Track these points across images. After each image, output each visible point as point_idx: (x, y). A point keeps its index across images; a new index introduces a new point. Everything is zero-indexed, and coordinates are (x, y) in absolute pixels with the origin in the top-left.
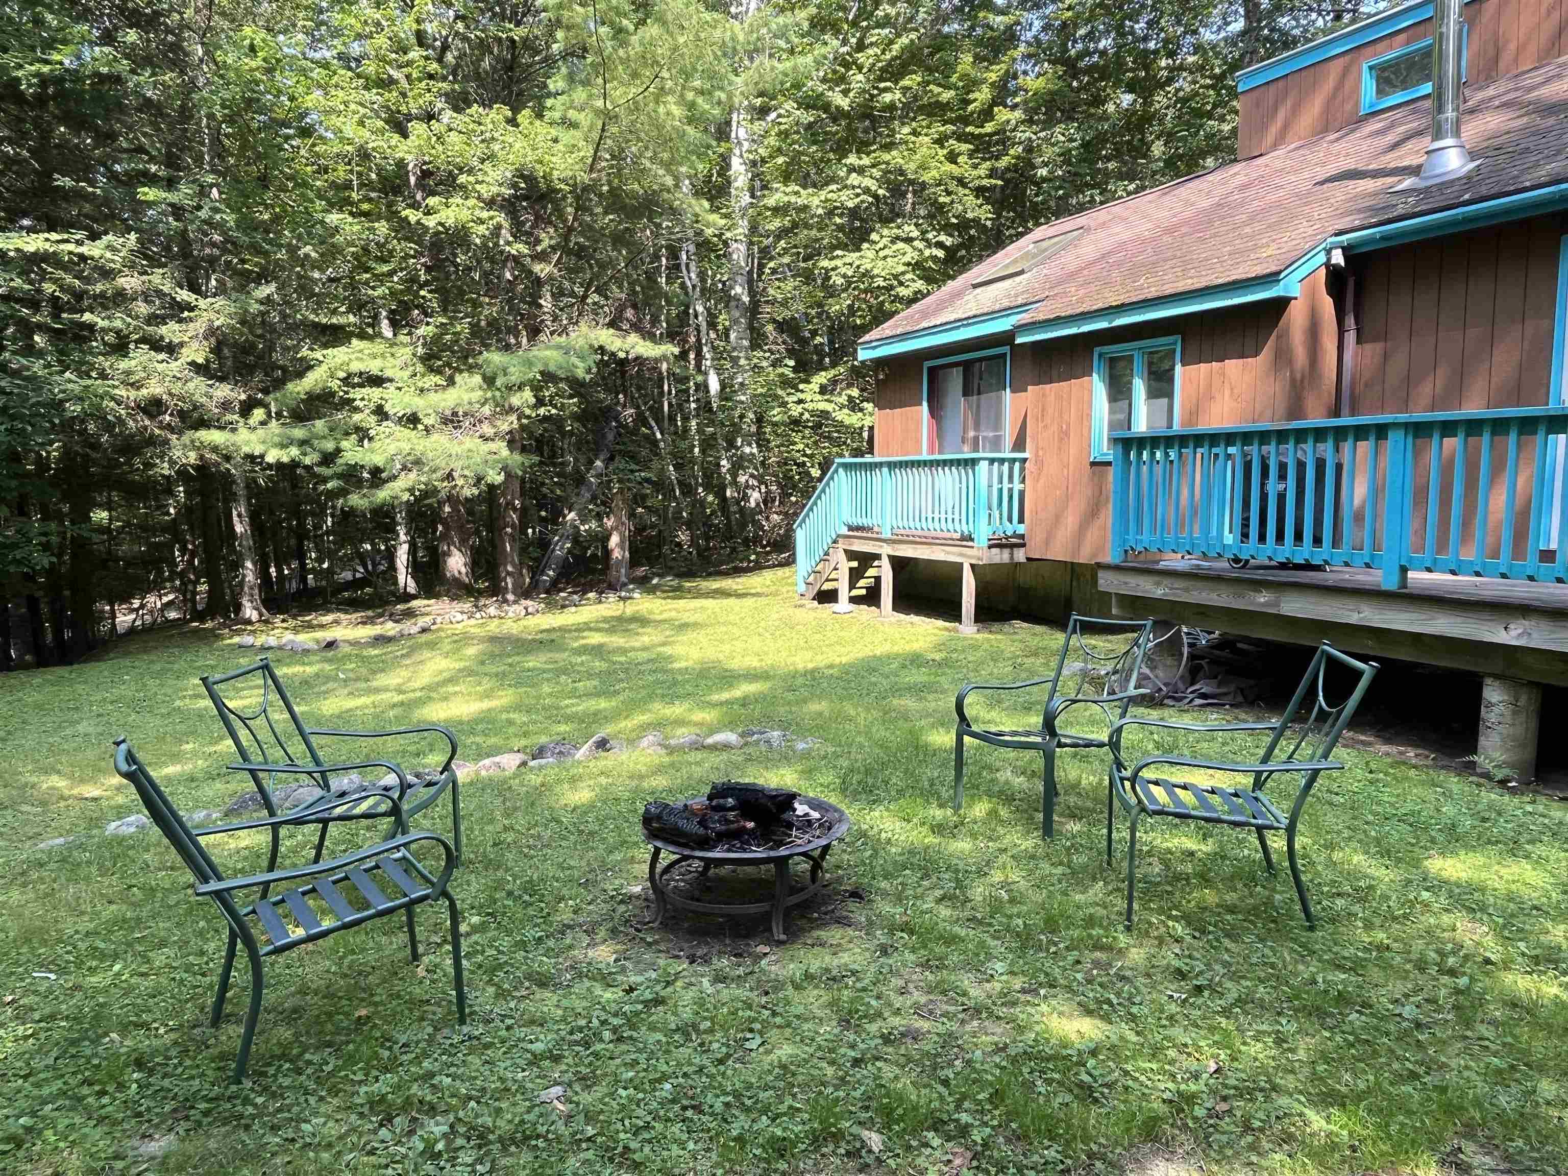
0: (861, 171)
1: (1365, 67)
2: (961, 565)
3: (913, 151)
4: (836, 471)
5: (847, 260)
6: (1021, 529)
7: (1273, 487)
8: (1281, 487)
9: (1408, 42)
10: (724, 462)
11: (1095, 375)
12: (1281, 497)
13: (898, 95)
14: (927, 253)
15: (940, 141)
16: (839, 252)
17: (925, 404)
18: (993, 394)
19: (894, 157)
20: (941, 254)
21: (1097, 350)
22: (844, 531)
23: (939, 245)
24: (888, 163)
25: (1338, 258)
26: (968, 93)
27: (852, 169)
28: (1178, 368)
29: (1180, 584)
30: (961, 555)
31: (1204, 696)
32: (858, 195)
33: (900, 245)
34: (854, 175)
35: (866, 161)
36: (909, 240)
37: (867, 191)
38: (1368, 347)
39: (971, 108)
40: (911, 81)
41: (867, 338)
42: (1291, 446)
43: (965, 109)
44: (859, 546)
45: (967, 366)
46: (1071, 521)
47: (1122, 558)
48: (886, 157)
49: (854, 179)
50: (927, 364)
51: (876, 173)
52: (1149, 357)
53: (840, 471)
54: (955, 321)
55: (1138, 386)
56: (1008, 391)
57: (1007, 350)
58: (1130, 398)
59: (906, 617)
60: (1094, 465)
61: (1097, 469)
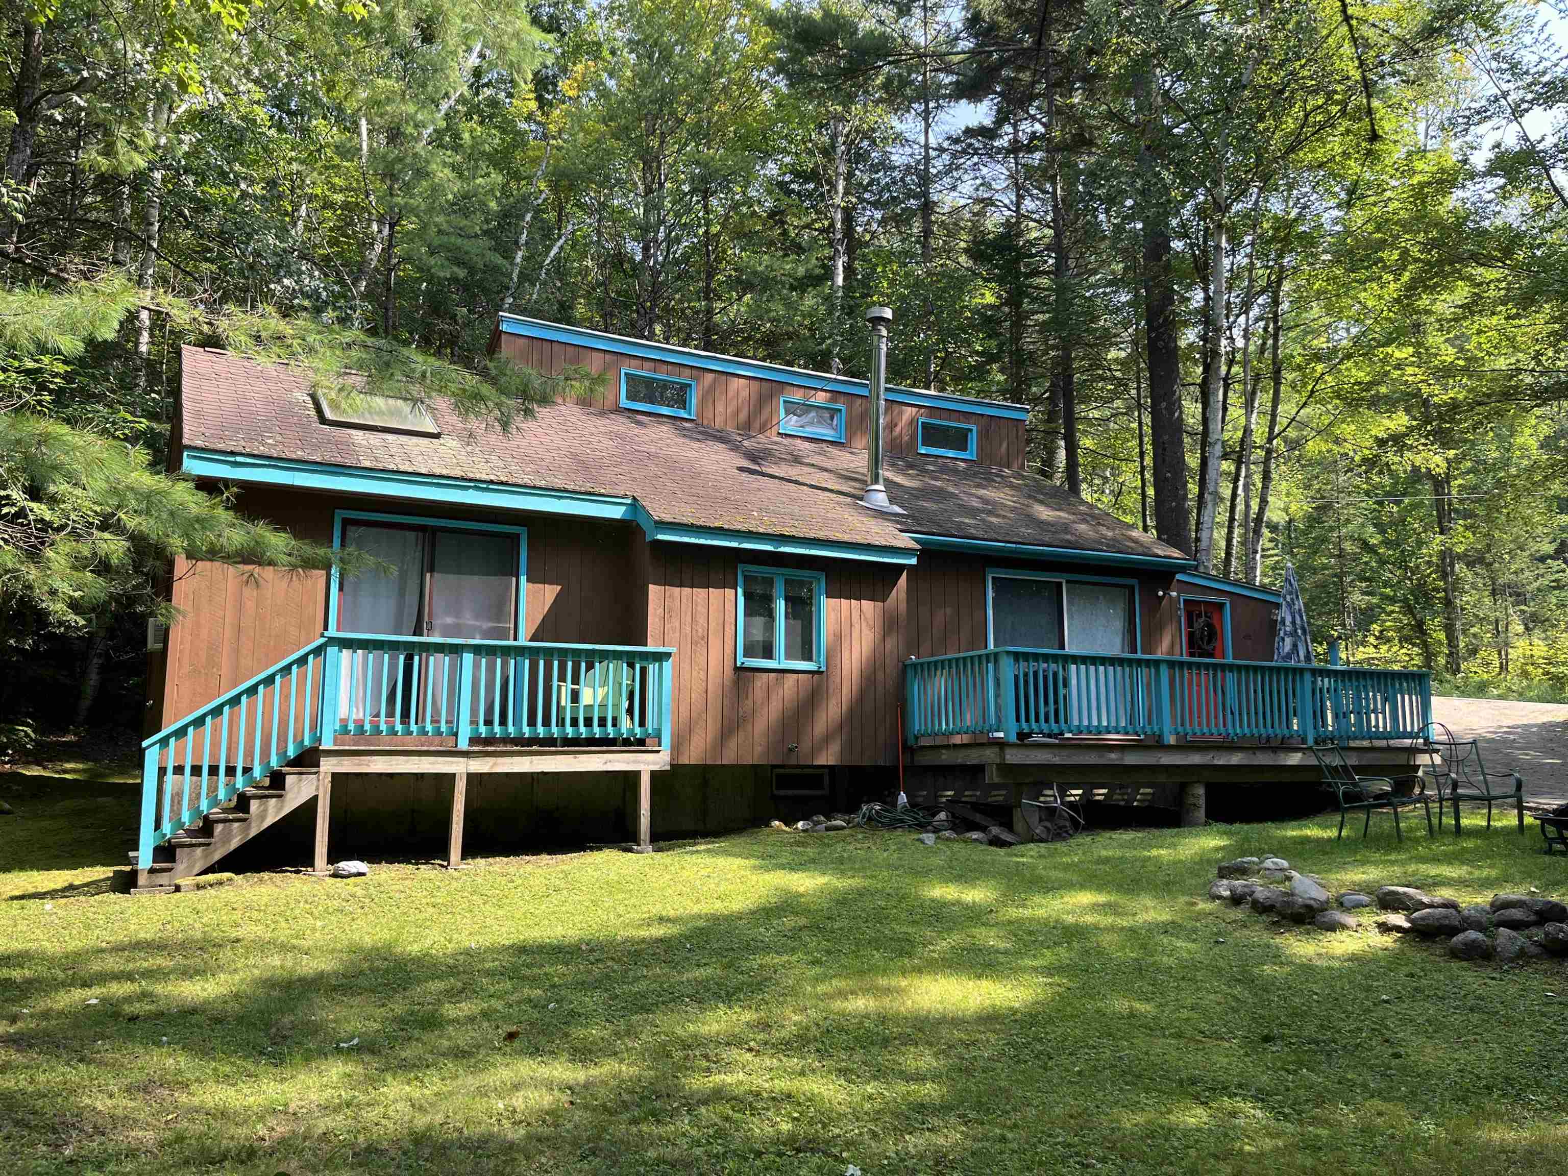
1: (623, 372)
9: (643, 368)
11: (739, 590)
21: (740, 566)
28: (822, 600)
30: (635, 762)
45: (435, 534)
46: (711, 725)
52: (788, 582)
53: (332, 651)
54: (463, 479)
55: (780, 606)
56: (523, 579)
57: (522, 531)
58: (770, 614)
59: (490, 860)
60: (740, 670)
61: (743, 674)
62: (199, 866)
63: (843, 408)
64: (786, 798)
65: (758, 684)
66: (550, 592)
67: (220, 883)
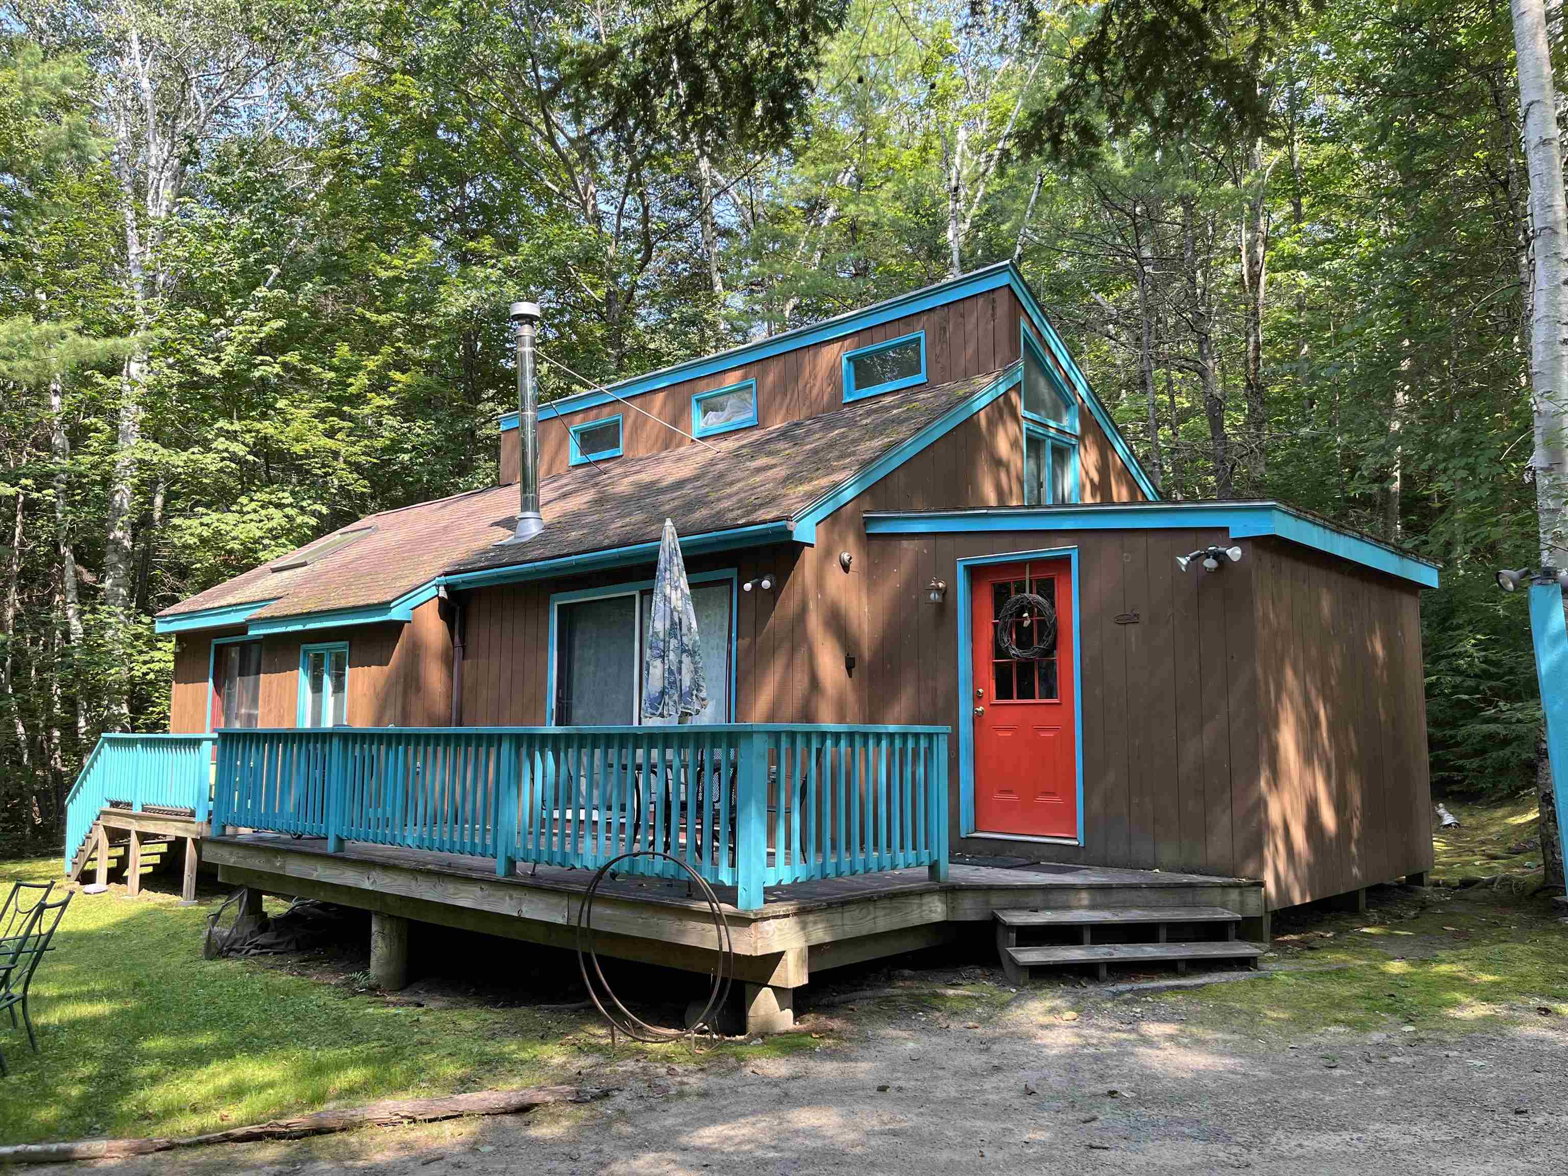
0: (232, 436)
1: (572, 430)
2: (186, 841)
3: (286, 422)
4: (102, 746)
5: (206, 520)
9: (584, 421)
10: (82, 723)
11: (301, 669)
13: (277, 369)
14: (299, 520)
15: (321, 416)
16: (200, 510)
17: (211, 680)
18: (252, 677)
19: (267, 428)
20: (313, 521)
21: (304, 646)
22: (107, 807)
23: (313, 513)
24: (258, 431)
25: (443, 593)
26: (348, 377)
27: (221, 432)
28: (347, 669)
29: (241, 853)
30: (188, 830)
32: (223, 459)
33: (272, 510)
34: (222, 439)
35: (237, 426)
36: (279, 506)
37: (234, 458)
38: (468, 663)
39: (350, 390)
40: (293, 357)
41: (167, 611)
43: (345, 391)
44: (117, 823)
45: (243, 647)
47: (220, 831)
48: (257, 425)
49: (221, 443)
50: (215, 641)
51: (249, 438)
53: (106, 746)
55: (326, 681)
62: (75, 875)
63: (753, 382)
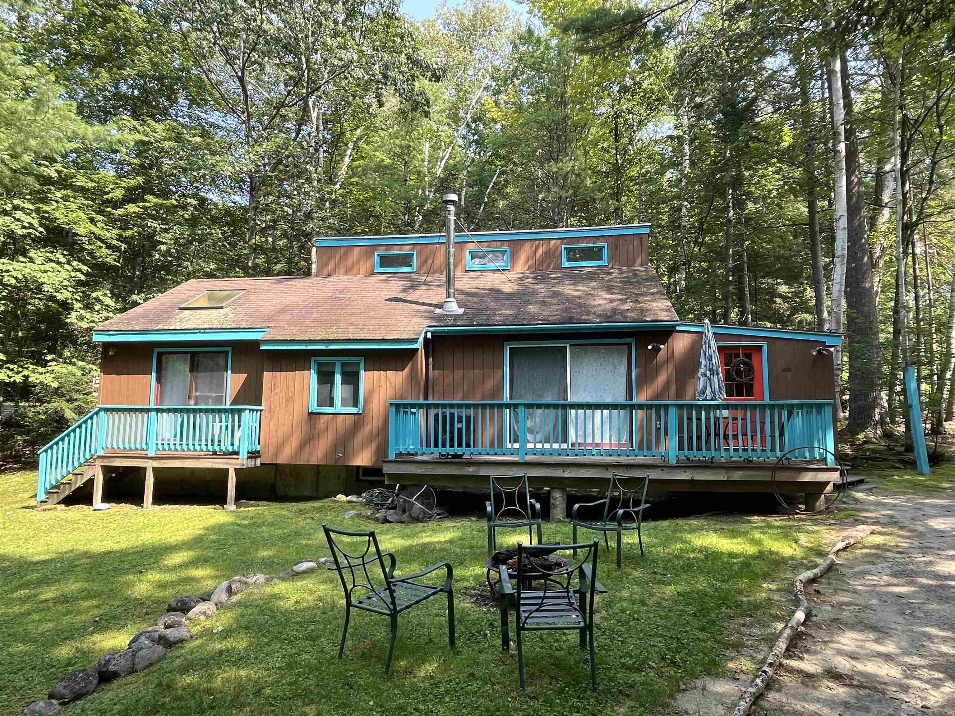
1: (376, 254)
2: (228, 469)
4: (96, 414)
6: (259, 448)
7: (457, 425)
8: (460, 426)
9: (387, 250)
11: (312, 371)
12: (460, 430)
17: (154, 374)
18: (215, 373)
21: (314, 359)
22: (102, 453)
25: (429, 335)
28: (362, 373)
30: (227, 463)
31: (438, 514)
38: (436, 372)
42: (464, 410)
44: (124, 463)
45: (193, 355)
46: (294, 443)
47: (394, 457)
50: (156, 350)
52: (343, 365)
53: (102, 413)
54: (194, 329)
55: (338, 378)
56: (229, 372)
57: (229, 349)
58: (332, 383)
59: (162, 507)
60: (311, 414)
61: (313, 416)
62: (56, 501)
63: (508, 249)
64: (367, 481)
65: (322, 421)
66: (243, 377)
67: (51, 509)
